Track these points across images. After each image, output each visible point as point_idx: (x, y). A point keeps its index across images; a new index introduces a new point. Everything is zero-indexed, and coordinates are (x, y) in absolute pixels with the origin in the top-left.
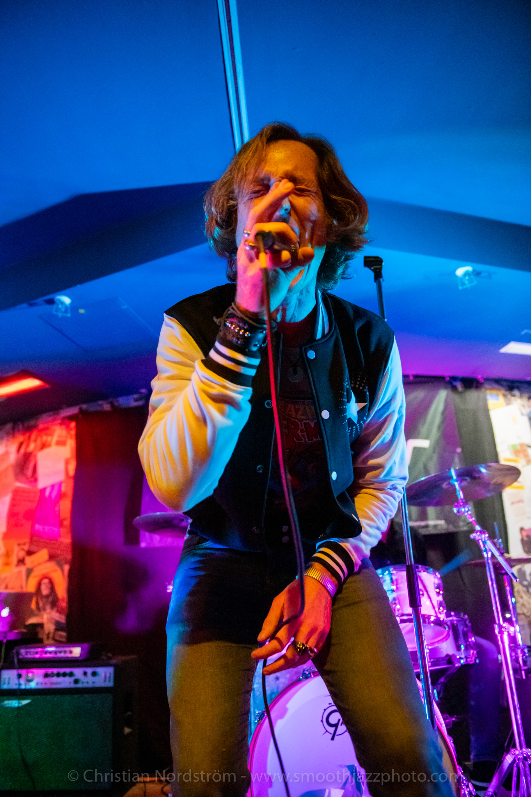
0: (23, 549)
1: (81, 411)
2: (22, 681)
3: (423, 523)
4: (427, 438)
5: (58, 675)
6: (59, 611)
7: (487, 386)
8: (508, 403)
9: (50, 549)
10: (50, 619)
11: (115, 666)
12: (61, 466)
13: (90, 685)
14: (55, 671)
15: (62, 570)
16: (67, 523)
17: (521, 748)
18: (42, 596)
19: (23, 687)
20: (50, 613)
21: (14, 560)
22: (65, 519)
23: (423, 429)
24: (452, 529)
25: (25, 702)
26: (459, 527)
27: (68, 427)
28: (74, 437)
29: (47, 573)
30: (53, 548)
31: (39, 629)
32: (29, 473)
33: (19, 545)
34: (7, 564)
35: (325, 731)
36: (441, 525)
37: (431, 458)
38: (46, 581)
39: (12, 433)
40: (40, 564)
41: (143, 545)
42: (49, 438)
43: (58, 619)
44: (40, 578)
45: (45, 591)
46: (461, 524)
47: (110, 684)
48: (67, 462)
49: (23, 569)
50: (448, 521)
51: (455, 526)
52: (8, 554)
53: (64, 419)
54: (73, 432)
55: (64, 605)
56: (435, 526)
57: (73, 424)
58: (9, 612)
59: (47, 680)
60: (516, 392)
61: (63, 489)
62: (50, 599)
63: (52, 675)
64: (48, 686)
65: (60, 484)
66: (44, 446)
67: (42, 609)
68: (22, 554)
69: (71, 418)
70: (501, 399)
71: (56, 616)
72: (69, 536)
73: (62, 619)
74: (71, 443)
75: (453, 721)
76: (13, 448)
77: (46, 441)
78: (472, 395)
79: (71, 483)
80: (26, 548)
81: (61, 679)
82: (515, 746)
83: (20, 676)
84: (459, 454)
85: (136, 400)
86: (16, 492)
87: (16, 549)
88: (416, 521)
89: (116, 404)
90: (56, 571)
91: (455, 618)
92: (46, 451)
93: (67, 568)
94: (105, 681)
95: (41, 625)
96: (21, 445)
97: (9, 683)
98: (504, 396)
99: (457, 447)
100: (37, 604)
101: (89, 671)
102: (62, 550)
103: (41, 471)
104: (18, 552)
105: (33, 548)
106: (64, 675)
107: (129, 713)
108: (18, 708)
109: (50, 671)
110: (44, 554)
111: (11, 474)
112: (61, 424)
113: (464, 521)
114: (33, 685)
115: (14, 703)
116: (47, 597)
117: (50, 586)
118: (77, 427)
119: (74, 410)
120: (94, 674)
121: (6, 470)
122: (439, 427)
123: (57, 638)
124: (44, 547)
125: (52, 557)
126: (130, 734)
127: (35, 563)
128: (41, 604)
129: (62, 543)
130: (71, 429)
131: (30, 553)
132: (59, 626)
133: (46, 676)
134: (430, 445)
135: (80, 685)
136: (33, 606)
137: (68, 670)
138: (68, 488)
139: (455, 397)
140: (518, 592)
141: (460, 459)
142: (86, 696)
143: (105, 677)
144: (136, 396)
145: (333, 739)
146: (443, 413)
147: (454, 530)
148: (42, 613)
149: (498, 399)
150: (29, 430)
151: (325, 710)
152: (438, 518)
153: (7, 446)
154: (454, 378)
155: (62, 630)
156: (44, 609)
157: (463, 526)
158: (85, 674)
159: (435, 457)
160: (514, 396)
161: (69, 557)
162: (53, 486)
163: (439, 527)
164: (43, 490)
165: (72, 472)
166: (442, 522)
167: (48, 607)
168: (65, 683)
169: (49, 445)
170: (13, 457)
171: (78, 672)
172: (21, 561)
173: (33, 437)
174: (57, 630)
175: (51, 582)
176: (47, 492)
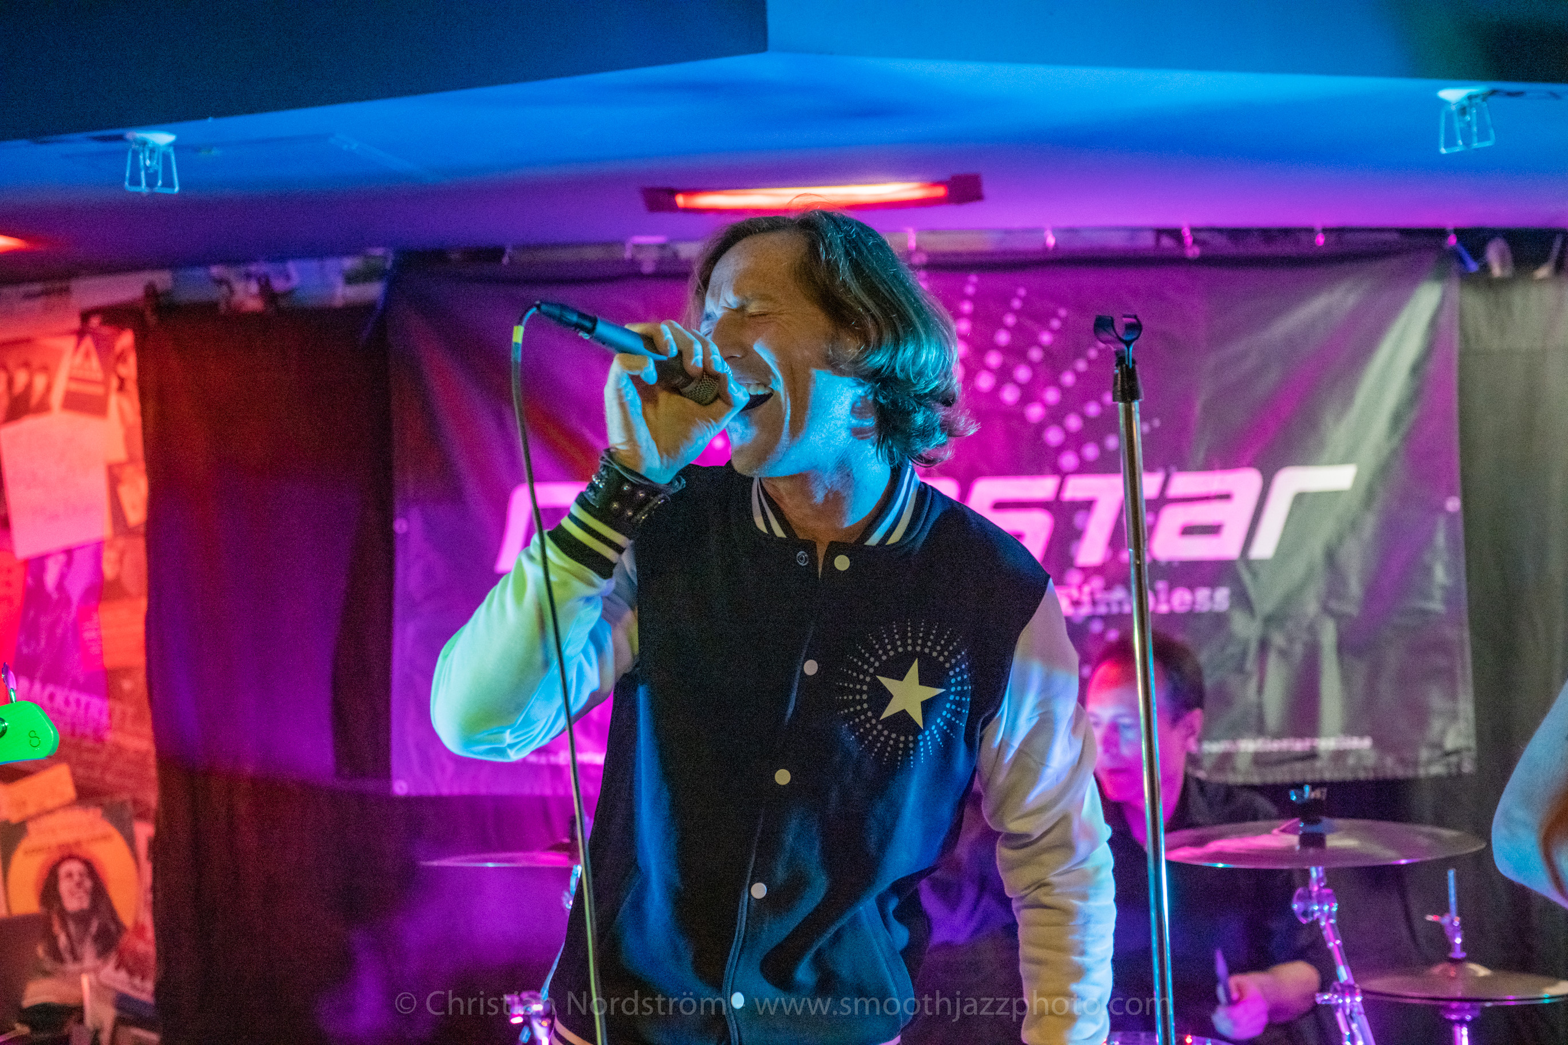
1: (151, 292)
3: (1299, 746)
4: (1345, 460)
6: (132, 966)
9: (79, 767)
10: (100, 989)
12: (93, 488)
15: (130, 841)
16: (134, 684)
18: (64, 915)
20: (96, 971)
22: (127, 671)
23: (1337, 432)
24: (1392, 768)
26: (1416, 764)
27: (104, 347)
28: (132, 387)
29: (78, 844)
30: (90, 765)
31: (71, 1027)
36: (1357, 753)
37: (1354, 526)
38: (74, 867)
40: (50, 812)
41: (401, 787)
43: (127, 990)
44: (56, 856)
45: (74, 900)
46: (1424, 754)
48: (114, 479)
50: (1379, 743)
51: (1402, 761)
53: (85, 316)
54: (129, 369)
55: (146, 947)
56: (1339, 756)
57: (126, 340)
61: (109, 570)
62: (94, 926)
65: (97, 550)
67: (67, 956)
69: (116, 316)
71: (118, 980)
72: (147, 729)
73: (144, 991)
74: (123, 410)
77: (29, 386)
78: (1537, 294)
79: (137, 551)
84: (1451, 517)
85: (351, 279)
88: (1278, 736)
89: (279, 285)
90: (106, 838)
92: (29, 424)
93: (144, 831)
99: (1451, 493)
102: (121, 774)
110: (58, 782)
112: (80, 334)
113: (1439, 745)
116: (82, 918)
117: (88, 884)
118: (140, 346)
119: (124, 289)
122: (1397, 418)
125: (87, 794)
127: (31, 810)
128: (63, 940)
129: (120, 749)
130: (121, 358)
132: (129, 1013)
134: (1356, 482)
138: (126, 567)
139: (1472, 305)
141: (1451, 537)
144: (349, 263)
146: (1416, 369)
147: (1400, 772)
148: (71, 967)
152: (1350, 729)
154: (1478, 235)
155: (141, 1022)
156: (76, 958)
157: (1430, 762)
159: (1370, 523)
161: (152, 798)
162: (69, 553)
163: (1351, 761)
164: (36, 565)
165: (136, 514)
166: (1361, 745)
167: (89, 953)
169: (43, 407)
174: (120, 1022)
175: (91, 870)
176: (51, 578)
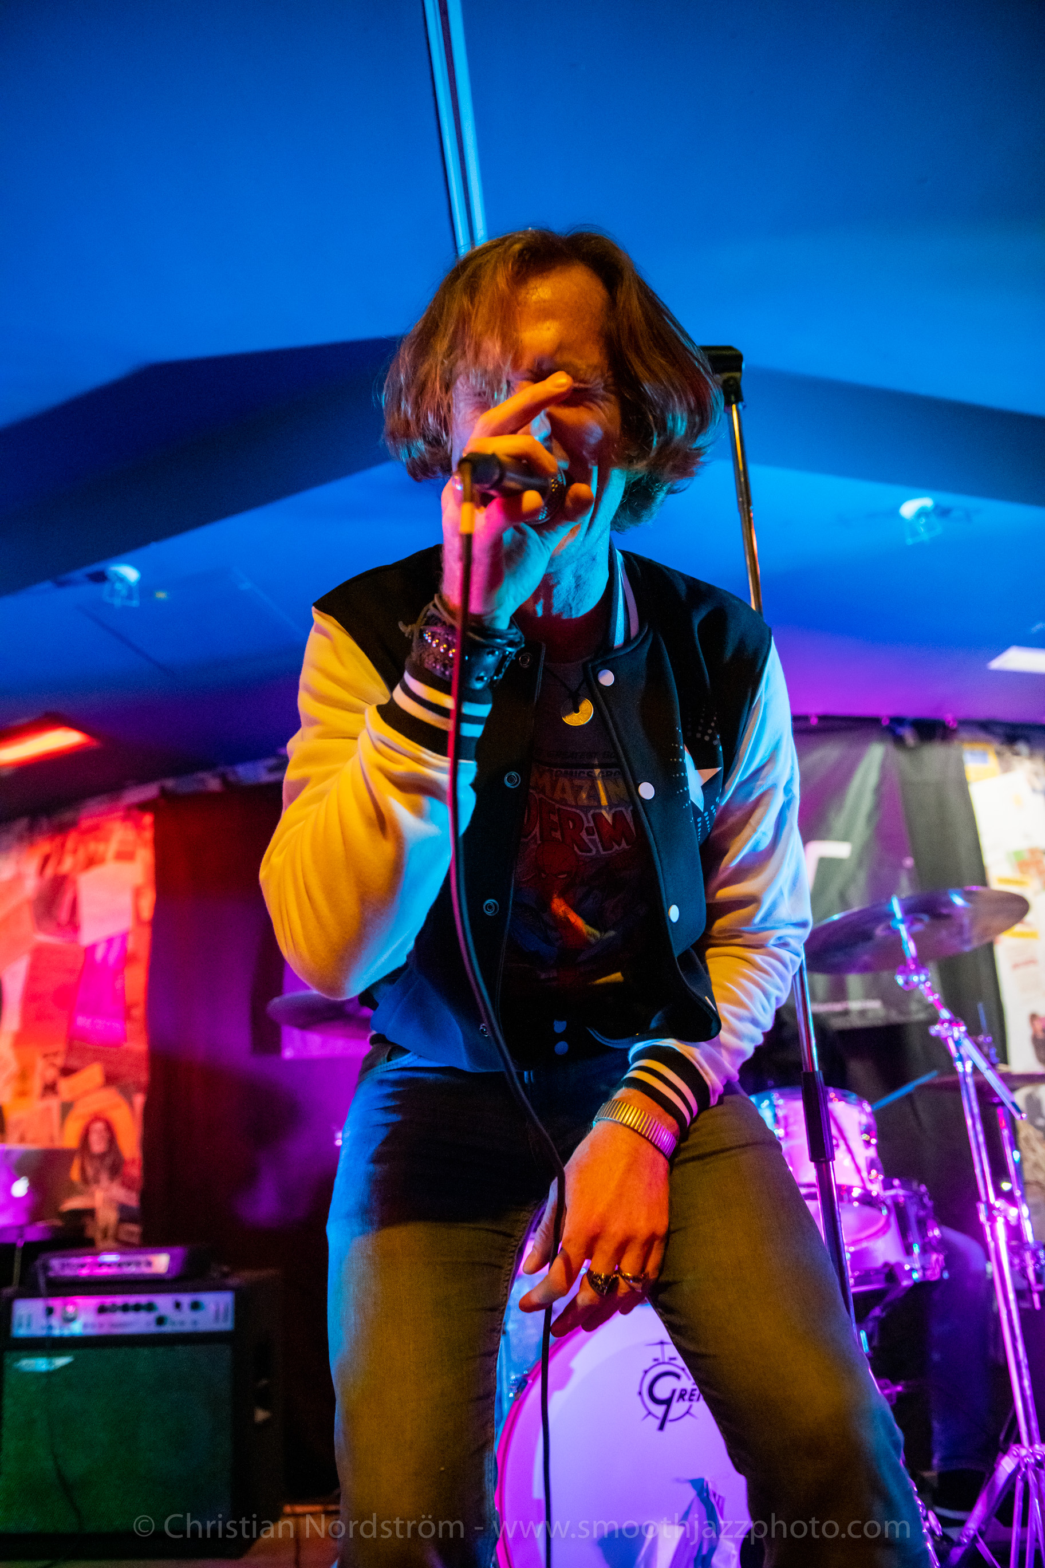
0: (53, 1065)
1: (163, 792)
2: (55, 1321)
3: (838, 1007)
4: (845, 838)
5: (125, 1308)
6: (127, 1185)
7: (963, 734)
8: (1006, 769)
9: (107, 1062)
10: (108, 1201)
11: (237, 1290)
12: (126, 900)
13: (188, 1328)
14: (119, 1300)
15: (131, 1104)
16: (138, 1012)
17: (1031, 1444)
18: (93, 1157)
19: (57, 1332)
20: (107, 1190)
21: (36, 1085)
22: (135, 1005)
23: (839, 822)
24: (895, 1017)
25: (61, 1361)
26: (907, 1013)
27: (138, 826)
28: (151, 845)
30: (112, 1062)
31: (88, 1221)
32: (64, 915)
33: (45, 1056)
34: (22, 1094)
35: (645, 1412)
36: (874, 1010)
37: (853, 879)
38: (99, 1126)
39: (29, 837)
40: (86, 1093)
41: (288, 1053)
42: (101, 847)
43: (124, 1200)
44: (88, 1119)
45: (98, 1145)
46: (914, 1006)
47: (226, 1325)
48: (137, 893)
49: (54, 1103)
50: (887, 1002)
51: (901, 1012)
52: (24, 1075)
53: (130, 808)
54: (148, 835)
55: (135, 1172)
56: (863, 1013)
57: (148, 819)
58: (28, 1188)
59: (105, 1318)
60: (1022, 747)
61: (131, 945)
62: (108, 1161)
63: (113, 1309)
64: (105, 1331)
65: (124, 937)
66: (92, 862)
67: (93, 1181)
68: (51, 1074)
69: (144, 807)
70: (992, 761)
71: (120, 1193)
72: (144, 1038)
73: (131, 1199)
74: (144, 857)
75: (899, 1393)
76: (31, 866)
77: (97, 850)
78: (935, 754)
79: (146, 934)
80: (59, 1061)
81: (131, 1317)
82: (1018, 1441)
83: (50, 1311)
84: (909, 870)
85: (271, 770)
86: (39, 954)
87: (40, 1064)
88: (825, 1001)
89: (231, 778)
90: (117, 1105)
91: (901, 1192)
92: (95, 872)
93: (139, 1100)
94: (217, 1317)
95: (90, 1213)
96: (46, 860)
97: (29, 1325)
98: (999, 754)
99: (906, 855)
100: (83, 1170)
101: (186, 1299)
102: (128, 1066)
103: (87, 911)
104: (43, 1071)
105: (74, 1062)
106: (137, 1308)
107: (264, 1382)
108: (49, 1374)
109: (109, 1301)
110: (94, 1073)
111: (27, 917)
112: (124, 819)
113: (920, 1001)
114: (76, 1328)
115: (40, 1364)
116: (102, 1156)
117: (106, 1135)
118: (156, 825)
119: (150, 791)
120: (195, 1306)
121: (17, 910)
122: (870, 817)
123: (123, 1237)
124: (96, 1059)
125: (111, 1080)
126: (266, 1422)
127: (78, 1092)
128: (90, 1171)
129: (128, 1052)
130: (144, 829)
131: (67, 1072)
132: (125, 1215)
133: (102, 1310)
134: (852, 852)
135: (167, 1328)
136: (75, 1174)
137: (143, 1299)
138: (139, 944)
139: (902, 758)
140: (1027, 1139)
141: (911, 880)
142: (180, 1348)
143: (217, 1313)
144: (271, 762)
145: (661, 1427)
146: (878, 790)
147: (901, 1019)
149: (985, 761)
150: (61, 830)
151: (646, 1372)
152: (868, 996)
153: (18, 862)
154: (898, 721)
155: (133, 1220)
156: (97, 1181)
157: (918, 1012)
158: (178, 1305)
159: (862, 877)
160: (1017, 754)
161: (144, 1077)
162: (110, 941)
163: (870, 1015)
164: (91, 949)
165: (147, 911)
166: (875, 1005)
167: (104, 1178)
168: (139, 1323)
169: (102, 860)
170: (31, 885)
171: (164, 1303)
172: (50, 1088)
173: (70, 844)
174: (122, 1220)
175: (109, 1128)
176: (99, 954)
